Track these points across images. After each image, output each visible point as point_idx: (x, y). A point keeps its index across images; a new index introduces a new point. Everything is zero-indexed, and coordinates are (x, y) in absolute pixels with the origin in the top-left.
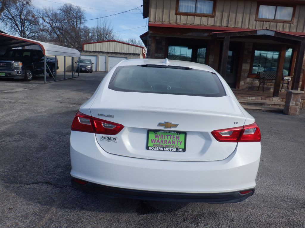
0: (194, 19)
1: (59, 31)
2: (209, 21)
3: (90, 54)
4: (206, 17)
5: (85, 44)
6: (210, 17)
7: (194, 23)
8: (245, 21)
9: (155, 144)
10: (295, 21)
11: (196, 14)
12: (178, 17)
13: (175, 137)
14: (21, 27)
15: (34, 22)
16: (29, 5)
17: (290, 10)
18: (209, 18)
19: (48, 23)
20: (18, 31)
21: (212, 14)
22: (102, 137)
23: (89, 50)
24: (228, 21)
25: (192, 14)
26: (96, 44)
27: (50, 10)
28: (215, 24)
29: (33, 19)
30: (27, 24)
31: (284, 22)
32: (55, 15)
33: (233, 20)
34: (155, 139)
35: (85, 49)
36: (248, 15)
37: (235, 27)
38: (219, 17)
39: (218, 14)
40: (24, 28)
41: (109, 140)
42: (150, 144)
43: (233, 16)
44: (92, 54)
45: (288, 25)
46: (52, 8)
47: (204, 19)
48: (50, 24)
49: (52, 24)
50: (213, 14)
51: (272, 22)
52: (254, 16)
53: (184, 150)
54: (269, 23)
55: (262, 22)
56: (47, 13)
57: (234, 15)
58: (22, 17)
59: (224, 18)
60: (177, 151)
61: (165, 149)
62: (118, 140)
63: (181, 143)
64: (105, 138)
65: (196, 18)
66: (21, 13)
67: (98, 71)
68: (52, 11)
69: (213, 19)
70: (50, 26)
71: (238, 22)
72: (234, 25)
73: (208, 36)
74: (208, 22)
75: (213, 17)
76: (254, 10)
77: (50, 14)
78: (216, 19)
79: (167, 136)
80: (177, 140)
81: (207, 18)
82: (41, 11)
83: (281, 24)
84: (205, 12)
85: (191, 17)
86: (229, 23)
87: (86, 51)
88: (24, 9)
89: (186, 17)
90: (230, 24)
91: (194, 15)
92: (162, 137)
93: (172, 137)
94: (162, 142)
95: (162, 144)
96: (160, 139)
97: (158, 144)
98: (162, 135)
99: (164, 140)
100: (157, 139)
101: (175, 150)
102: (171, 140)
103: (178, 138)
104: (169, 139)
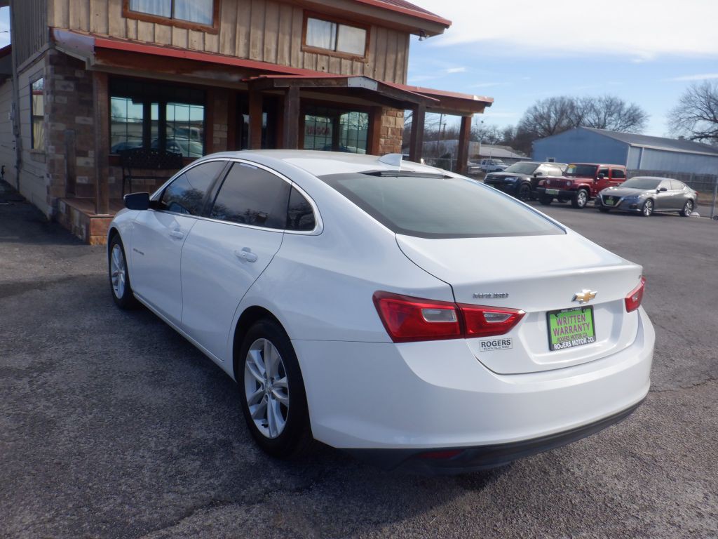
0: (170, 33)
2: (206, 42)
4: (199, 30)
6: (208, 33)
7: (172, 42)
8: (283, 50)
9: (559, 337)
10: (371, 57)
11: (173, 20)
12: (131, 23)
13: (580, 317)
17: (360, 34)
18: (206, 33)
21: (213, 25)
22: (483, 344)
24: (248, 45)
25: (165, 21)
28: (220, 49)
31: (353, 58)
33: (258, 45)
34: (557, 327)
36: (287, 38)
37: (263, 61)
38: (229, 36)
39: (225, 27)
41: (497, 346)
42: (554, 339)
43: (257, 34)
45: (359, 64)
47: (195, 36)
50: (215, 27)
51: (332, 56)
52: (299, 41)
53: (595, 338)
54: (327, 58)
55: (314, 56)
57: (260, 33)
59: (239, 39)
60: (588, 343)
61: (574, 343)
62: (513, 343)
63: (588, 326)
64: (489, 344)
65: (175, 30)
69: (215, 37)
71: (269, 51)
72: (261, 55)
73: (241, 81)
74: (204, 44)
75: (216, 34)
76: (298, 27)
78: (221, 39)
79: (571, 317)
80: (584, 322)
81: (202, 34)
83: (348, 62)
84: (195, 19)
85: (163, 27)
86: (251, 50)
89: (151, 25)
90: (253, 53)
91: (171, 23)
92: (565, 321)
93: (577, 319)
94: (566, 331)
95: (567, 335)
96: (563, 326)
97: (563, 335)
98: (565, 318)
99: (568, 326)
100: (560, 327)
101: (585, 340)
102: (577, 324)
103: (584, 319)
104: (573, 323)
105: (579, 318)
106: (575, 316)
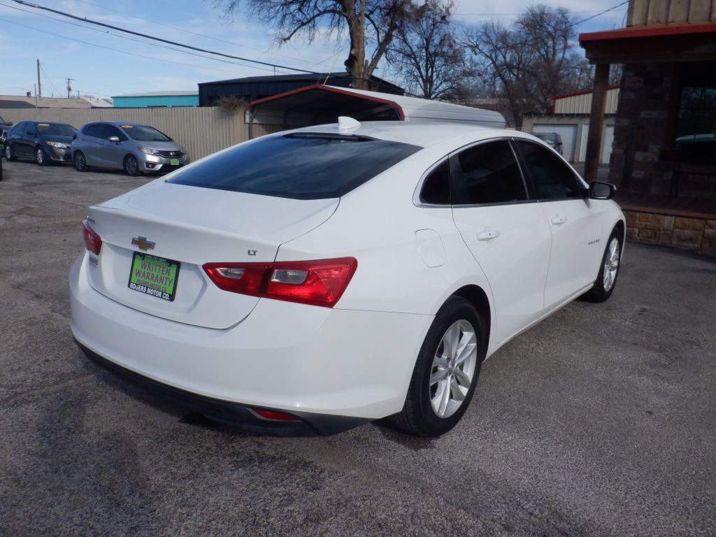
1: (511, 72)
3: (562, 121)
5: (558, 98)
9: (140, 279)
13: (165, 269)
14: (427, 71)
15: (455, 58)
16: (447, 23)
19: (488, 56)
20: (420, 79)
22: (90, 258)
23: (568, 112)
26: (581, 96)
27: (493, 27)
29: (451, 52)
30: (439, 62)
32: (504, 37)
34: (141, 269)
35: (557, 111)
40: (432, 72)
42: (134, 279)
44: (565, 121)
46: (498, 22)
48: (492, 59)
49: (496, 57)
53: (172, 298)
56: (486, 34)
58: (432, 49)
60: (162, 298)
61: (149, 291)
62: (98, 264)
63: (170, 282)
66: (428, 40)
67: (575, 161)
68: (498, 28)
70: (491, 62)
77: (493, 37)
79: (156, 266)
80: (167, 276)
82: (475, 31)
87: (561, 116)
88: (436, 31)
92: (149, 267)
93: (161, 269)
94: (148, 276)
95: (147, 281)
96: (146, 271)
97: (143, 279)
98: (150, 264)
99: (151, 273)
100: (143, 270)
101: (160, 294)
102: (160, 275)
103: (168, 272)
104: (157, 272)
105: (163, 271)
106: (160, 267)
